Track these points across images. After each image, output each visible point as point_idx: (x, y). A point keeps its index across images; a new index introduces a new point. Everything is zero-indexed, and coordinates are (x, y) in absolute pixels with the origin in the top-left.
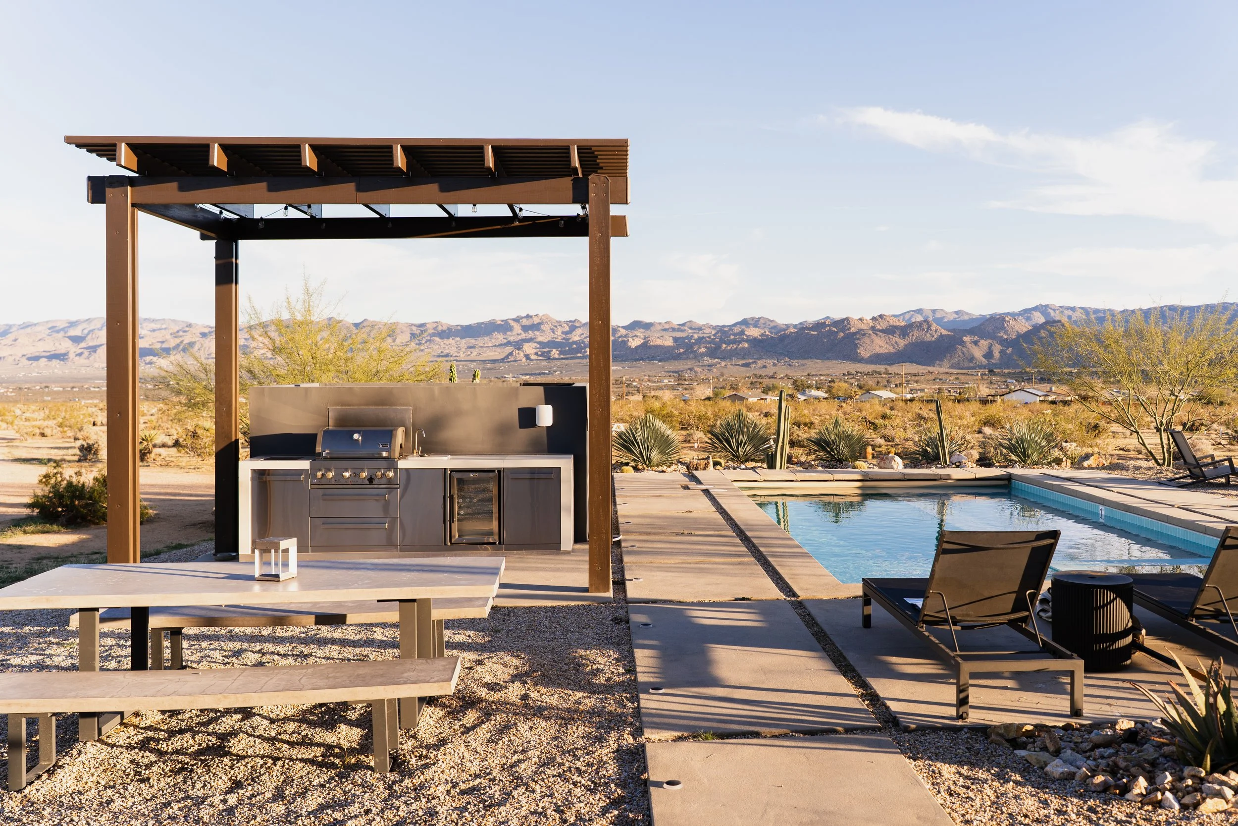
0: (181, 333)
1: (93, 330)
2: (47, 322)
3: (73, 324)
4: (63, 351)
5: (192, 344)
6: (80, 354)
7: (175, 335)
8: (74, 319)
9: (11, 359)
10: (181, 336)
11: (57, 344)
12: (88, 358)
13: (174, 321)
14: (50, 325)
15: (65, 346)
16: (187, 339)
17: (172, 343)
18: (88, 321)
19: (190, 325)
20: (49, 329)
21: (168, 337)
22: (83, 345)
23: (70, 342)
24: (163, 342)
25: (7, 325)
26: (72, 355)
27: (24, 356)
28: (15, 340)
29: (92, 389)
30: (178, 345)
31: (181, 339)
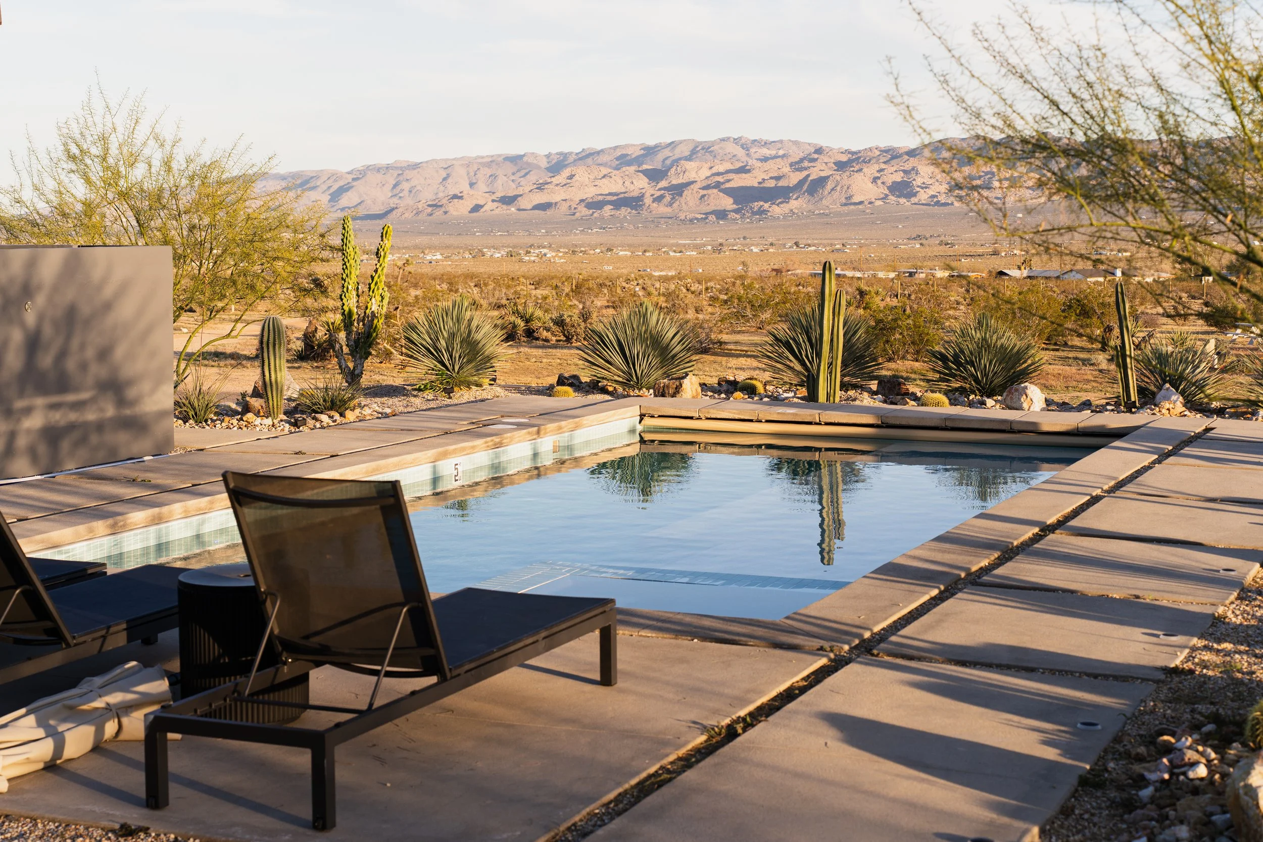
0: (806, 164)
1: (677, 161)
2: (616, 148)
3: (650, 151)
4: (635, 194)
5: (821, 182)
6: (659, 199)
7: (797, 166)
8: (651, 142)
9: (564, 207)
10: (806, 169)
11: (627, 183)
12: (670, 204)
13: (796, 143)
14: (619, 153)
15: (640, 184)
16: (815, 174)
17: (795, 178)
18: (672, 145)
19: (819, 151)
20: (617, 159)
21: (786, 170)
22: (663, 184)
23: (646, 180)
24: (778, 178)
25: (560, 154)
26: (648, 200)
27: (582, 201)
28: (571, 177)
29: (672, 254)
30: (801, 183)
31: (805, 173)
